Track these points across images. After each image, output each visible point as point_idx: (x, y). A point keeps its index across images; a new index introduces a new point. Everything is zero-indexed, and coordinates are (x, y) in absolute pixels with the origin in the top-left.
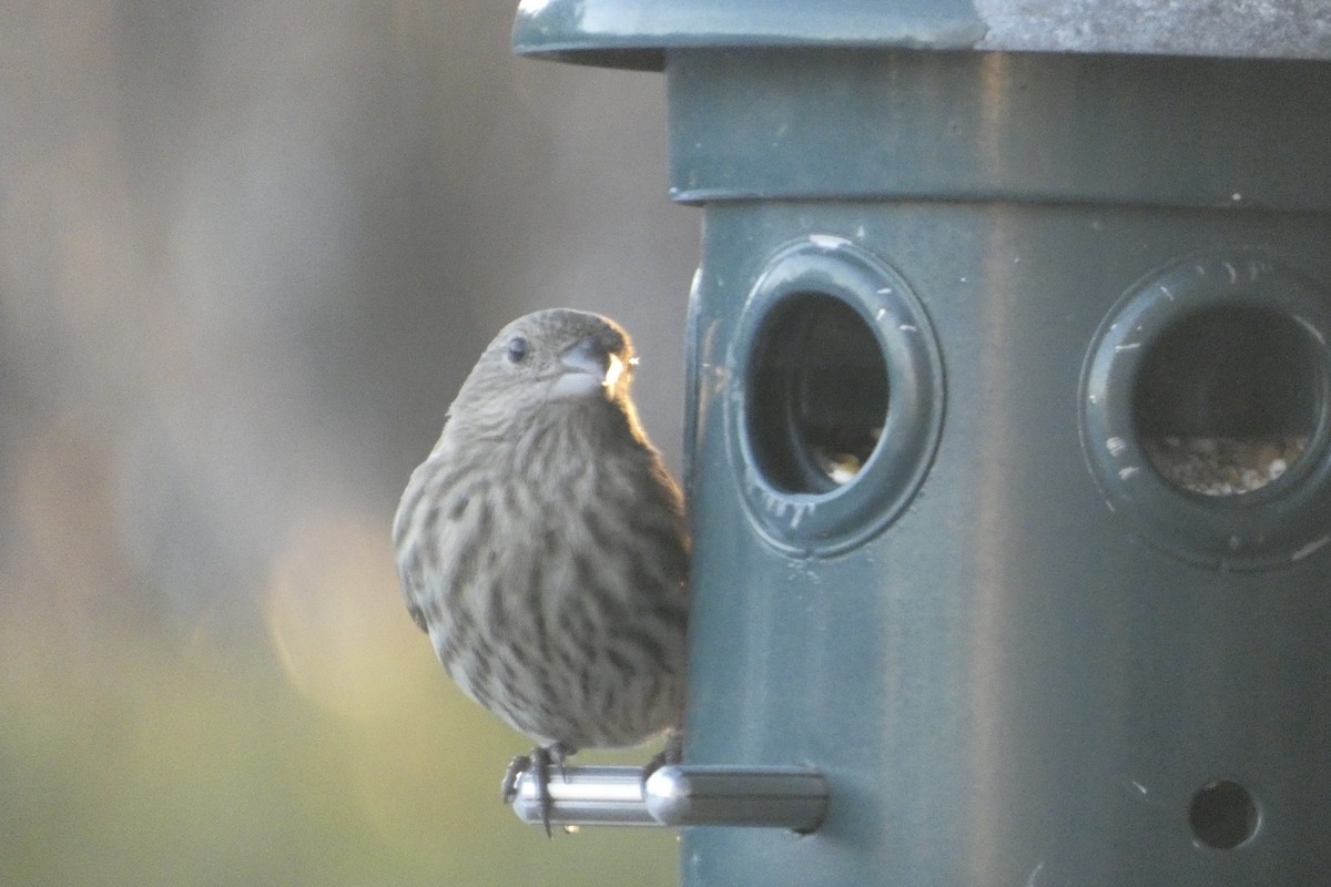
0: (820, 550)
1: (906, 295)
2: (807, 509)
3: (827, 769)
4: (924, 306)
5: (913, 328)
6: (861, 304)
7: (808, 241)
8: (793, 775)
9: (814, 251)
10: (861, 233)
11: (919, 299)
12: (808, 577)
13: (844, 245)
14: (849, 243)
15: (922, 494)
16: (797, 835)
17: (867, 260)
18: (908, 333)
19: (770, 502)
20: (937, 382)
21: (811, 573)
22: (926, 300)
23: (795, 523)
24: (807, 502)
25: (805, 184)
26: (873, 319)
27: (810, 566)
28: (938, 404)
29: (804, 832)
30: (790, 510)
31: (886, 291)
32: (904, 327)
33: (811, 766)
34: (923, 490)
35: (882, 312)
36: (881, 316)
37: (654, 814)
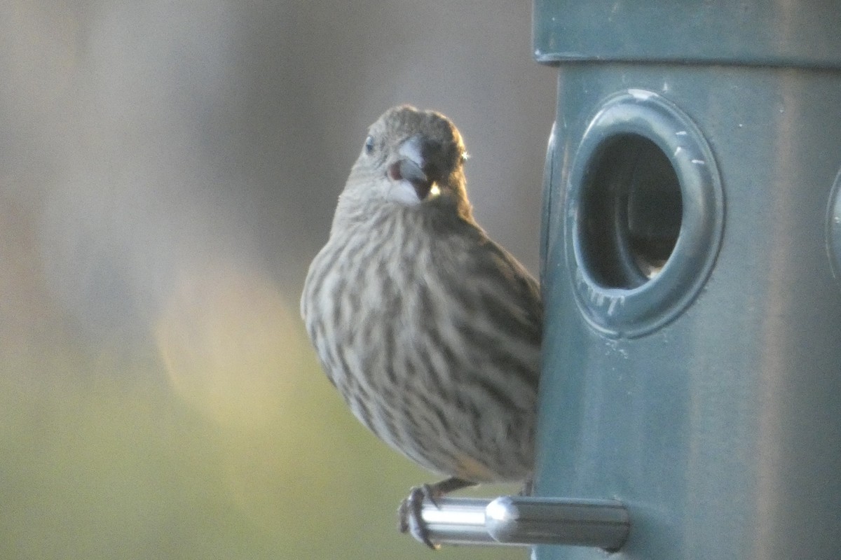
0: (630, 332)
1: (696, 136)
2: (619, 300)
3: (630, 502)
4: (711, 146)
5: (702, 162)
6: (663, 142)
7: (627, 93)
8: (603, 506)
9: (632, 102)
10: (666, 88)
11: (708, 141)
12: (620, 353)
13: (653, 97)
14: (656, 95)
15: (706, 291)
16: (606, 553)
17: (670, 109)
18: (698, 165)
19: (593, 295)
20: (719, 204)
21: (622, 351)
22: (713, 140)
23: (611, 311)
24: (620, 295)
25: (631, 50)
26: (673, 154)
27: (621, 346)
28: (719, 222)
29: (612, 550)
30: (608, 301)
31: (683, 133)
32: (695, 161)
33: (618, 499)
34: (706, 288)
35: (679, 149)
36: (679, 153)
37: (492, 535)
